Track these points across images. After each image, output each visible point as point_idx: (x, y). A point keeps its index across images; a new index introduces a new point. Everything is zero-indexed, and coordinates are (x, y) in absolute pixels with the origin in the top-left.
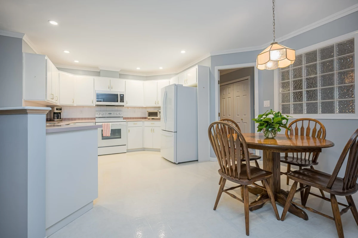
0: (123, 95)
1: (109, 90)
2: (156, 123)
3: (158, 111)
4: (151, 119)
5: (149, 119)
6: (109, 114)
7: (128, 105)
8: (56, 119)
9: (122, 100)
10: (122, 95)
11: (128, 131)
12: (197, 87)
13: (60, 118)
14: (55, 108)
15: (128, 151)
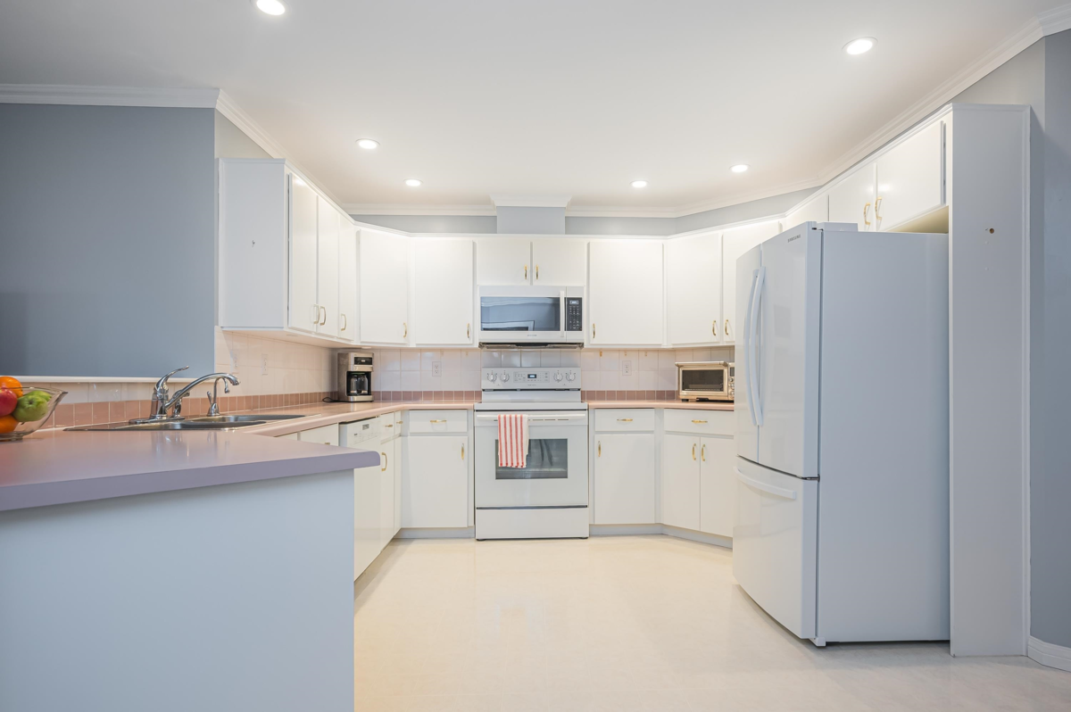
0: (580, 300)
1: (526, 283)
2: (715, 419)
3: (726, 365)
4: (692, 401)
5: (687, 400)
6: (529, 376)
7: (599, 341)
8: (355, 395)
9: (575, 321)
10: (574, 302)
11: (597, 449)
12: (947, 232)
13: (369, 393)
14: (352, 356)
15: (596, 532)
